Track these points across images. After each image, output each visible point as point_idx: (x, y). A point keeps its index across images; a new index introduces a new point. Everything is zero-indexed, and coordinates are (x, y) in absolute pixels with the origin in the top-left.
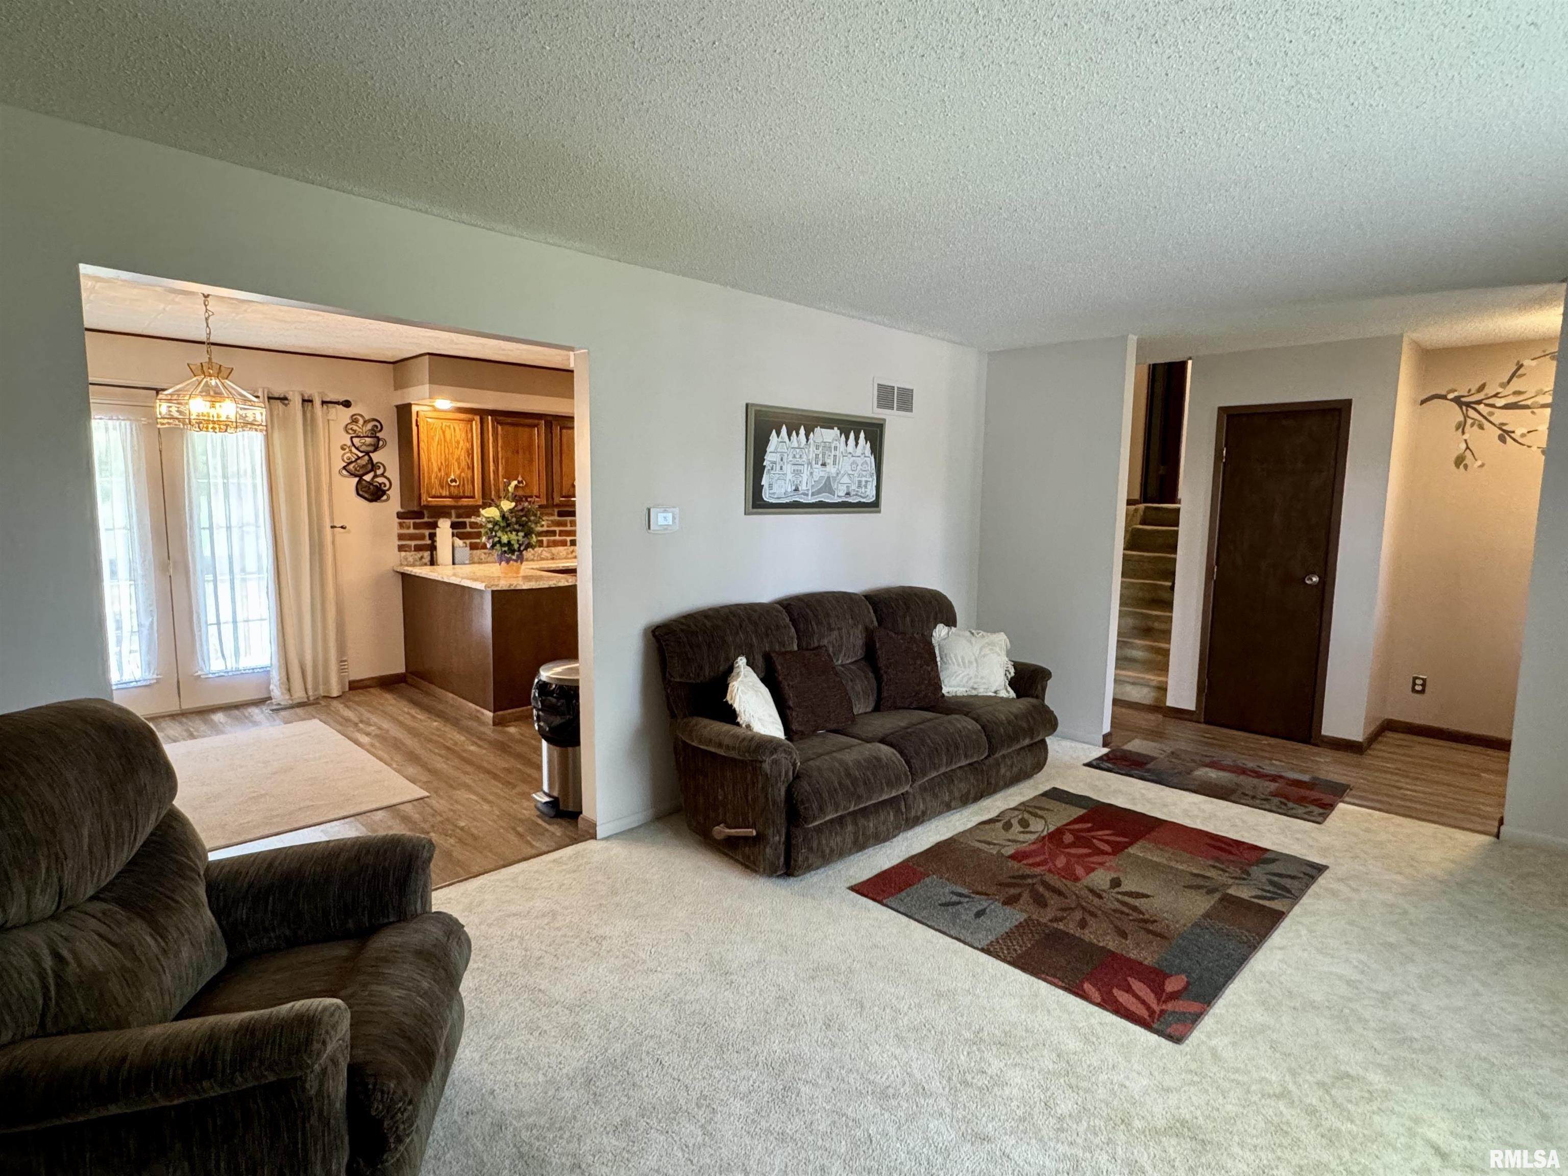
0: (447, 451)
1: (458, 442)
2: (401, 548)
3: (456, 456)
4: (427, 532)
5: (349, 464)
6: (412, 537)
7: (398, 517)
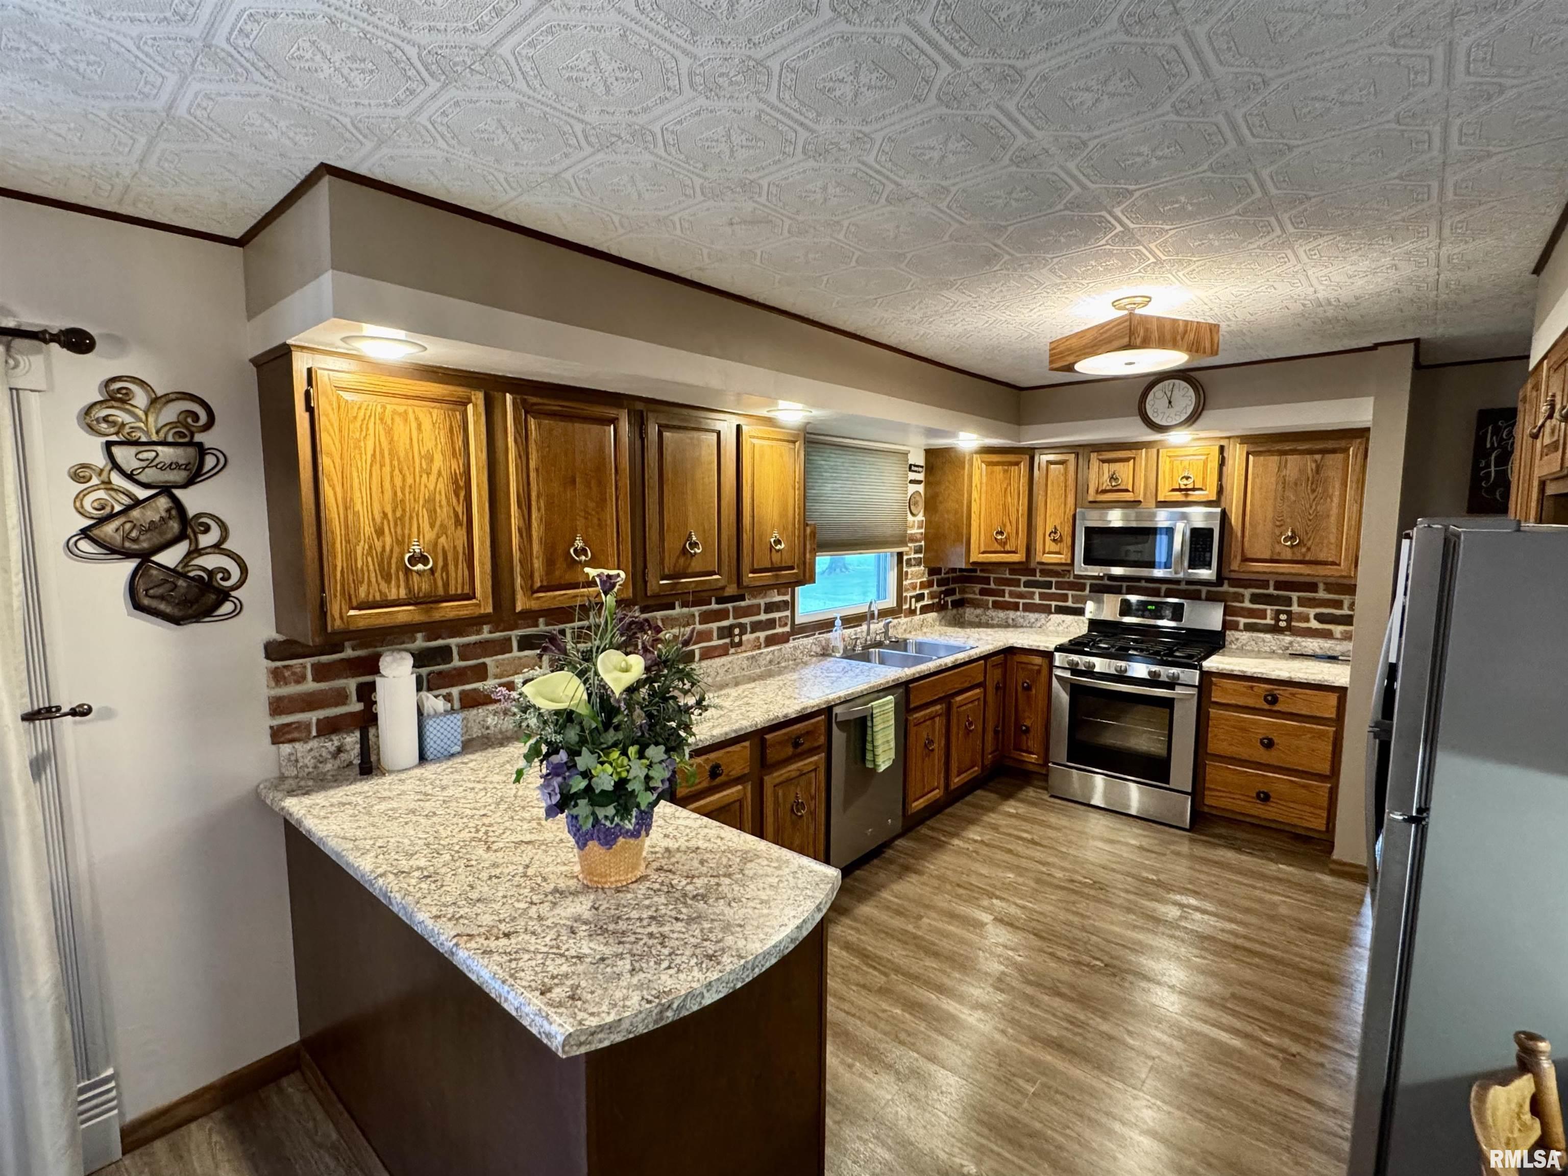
0: (398, 482)
1: (431, 460)
2: (278, 736)
3: (423, 494)
4: (351, 684)
5: (102, 521)
6: (309, 702)
7: (268, 657)
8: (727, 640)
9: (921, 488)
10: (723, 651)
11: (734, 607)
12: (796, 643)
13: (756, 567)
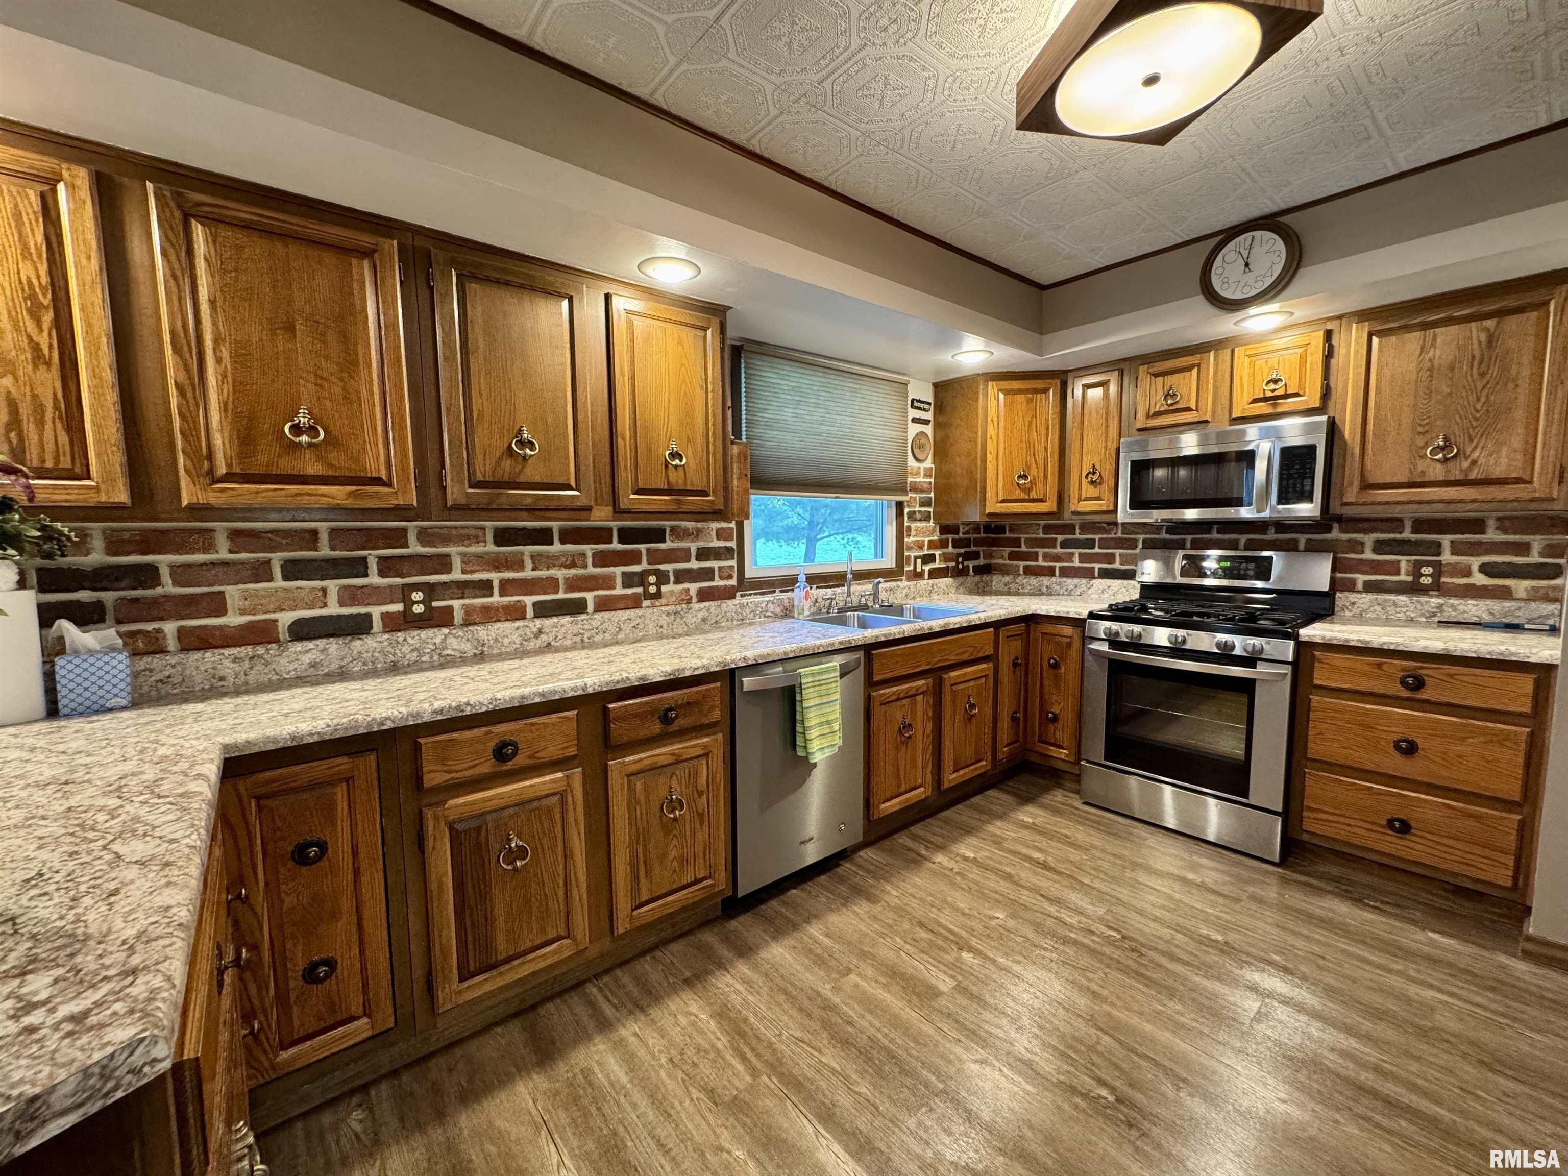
8: (640, 590)
9: (929, 430)
10: (635, 603)
11: (648, 550)
12: (745, 600)
13: (641, 485)
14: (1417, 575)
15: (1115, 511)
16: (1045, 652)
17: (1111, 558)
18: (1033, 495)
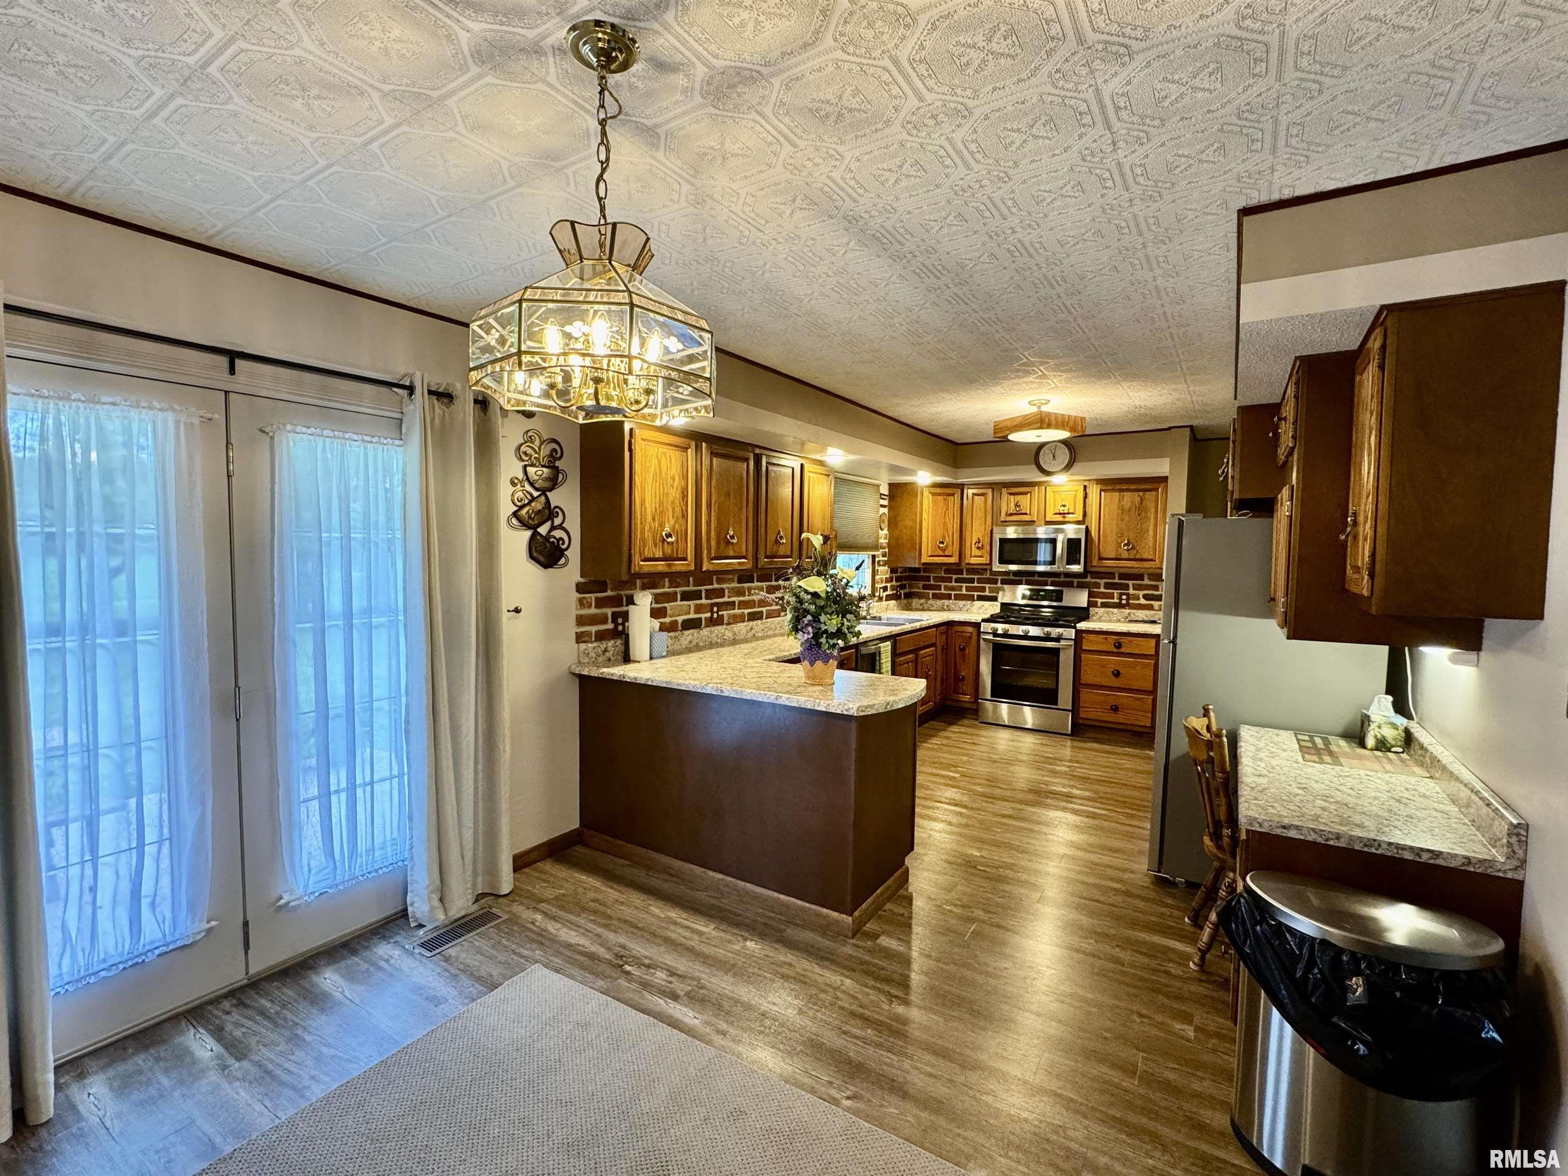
0: (662, 491)
1: (673, 479)
3: (671, 499)
4: (610, 612)
6: (593, 620)
7: (578, 591)
9: (886, 510)
14: (1121, 599)
15: (990, 564)
16: (959, 642)
17: (983, 590)
18: (947, 553)
